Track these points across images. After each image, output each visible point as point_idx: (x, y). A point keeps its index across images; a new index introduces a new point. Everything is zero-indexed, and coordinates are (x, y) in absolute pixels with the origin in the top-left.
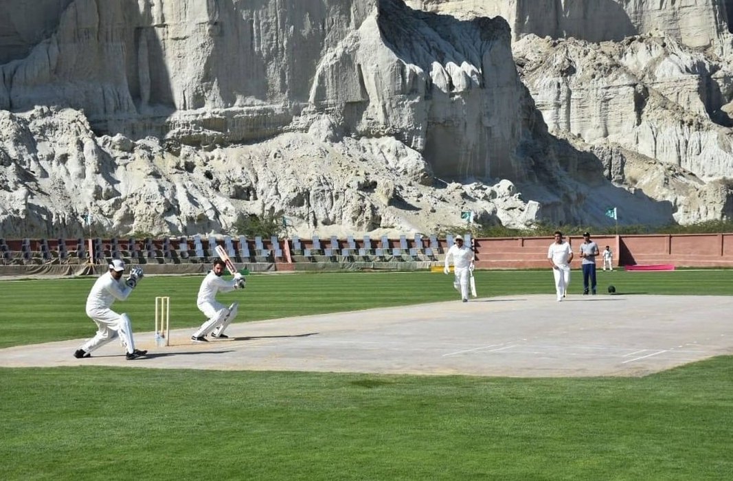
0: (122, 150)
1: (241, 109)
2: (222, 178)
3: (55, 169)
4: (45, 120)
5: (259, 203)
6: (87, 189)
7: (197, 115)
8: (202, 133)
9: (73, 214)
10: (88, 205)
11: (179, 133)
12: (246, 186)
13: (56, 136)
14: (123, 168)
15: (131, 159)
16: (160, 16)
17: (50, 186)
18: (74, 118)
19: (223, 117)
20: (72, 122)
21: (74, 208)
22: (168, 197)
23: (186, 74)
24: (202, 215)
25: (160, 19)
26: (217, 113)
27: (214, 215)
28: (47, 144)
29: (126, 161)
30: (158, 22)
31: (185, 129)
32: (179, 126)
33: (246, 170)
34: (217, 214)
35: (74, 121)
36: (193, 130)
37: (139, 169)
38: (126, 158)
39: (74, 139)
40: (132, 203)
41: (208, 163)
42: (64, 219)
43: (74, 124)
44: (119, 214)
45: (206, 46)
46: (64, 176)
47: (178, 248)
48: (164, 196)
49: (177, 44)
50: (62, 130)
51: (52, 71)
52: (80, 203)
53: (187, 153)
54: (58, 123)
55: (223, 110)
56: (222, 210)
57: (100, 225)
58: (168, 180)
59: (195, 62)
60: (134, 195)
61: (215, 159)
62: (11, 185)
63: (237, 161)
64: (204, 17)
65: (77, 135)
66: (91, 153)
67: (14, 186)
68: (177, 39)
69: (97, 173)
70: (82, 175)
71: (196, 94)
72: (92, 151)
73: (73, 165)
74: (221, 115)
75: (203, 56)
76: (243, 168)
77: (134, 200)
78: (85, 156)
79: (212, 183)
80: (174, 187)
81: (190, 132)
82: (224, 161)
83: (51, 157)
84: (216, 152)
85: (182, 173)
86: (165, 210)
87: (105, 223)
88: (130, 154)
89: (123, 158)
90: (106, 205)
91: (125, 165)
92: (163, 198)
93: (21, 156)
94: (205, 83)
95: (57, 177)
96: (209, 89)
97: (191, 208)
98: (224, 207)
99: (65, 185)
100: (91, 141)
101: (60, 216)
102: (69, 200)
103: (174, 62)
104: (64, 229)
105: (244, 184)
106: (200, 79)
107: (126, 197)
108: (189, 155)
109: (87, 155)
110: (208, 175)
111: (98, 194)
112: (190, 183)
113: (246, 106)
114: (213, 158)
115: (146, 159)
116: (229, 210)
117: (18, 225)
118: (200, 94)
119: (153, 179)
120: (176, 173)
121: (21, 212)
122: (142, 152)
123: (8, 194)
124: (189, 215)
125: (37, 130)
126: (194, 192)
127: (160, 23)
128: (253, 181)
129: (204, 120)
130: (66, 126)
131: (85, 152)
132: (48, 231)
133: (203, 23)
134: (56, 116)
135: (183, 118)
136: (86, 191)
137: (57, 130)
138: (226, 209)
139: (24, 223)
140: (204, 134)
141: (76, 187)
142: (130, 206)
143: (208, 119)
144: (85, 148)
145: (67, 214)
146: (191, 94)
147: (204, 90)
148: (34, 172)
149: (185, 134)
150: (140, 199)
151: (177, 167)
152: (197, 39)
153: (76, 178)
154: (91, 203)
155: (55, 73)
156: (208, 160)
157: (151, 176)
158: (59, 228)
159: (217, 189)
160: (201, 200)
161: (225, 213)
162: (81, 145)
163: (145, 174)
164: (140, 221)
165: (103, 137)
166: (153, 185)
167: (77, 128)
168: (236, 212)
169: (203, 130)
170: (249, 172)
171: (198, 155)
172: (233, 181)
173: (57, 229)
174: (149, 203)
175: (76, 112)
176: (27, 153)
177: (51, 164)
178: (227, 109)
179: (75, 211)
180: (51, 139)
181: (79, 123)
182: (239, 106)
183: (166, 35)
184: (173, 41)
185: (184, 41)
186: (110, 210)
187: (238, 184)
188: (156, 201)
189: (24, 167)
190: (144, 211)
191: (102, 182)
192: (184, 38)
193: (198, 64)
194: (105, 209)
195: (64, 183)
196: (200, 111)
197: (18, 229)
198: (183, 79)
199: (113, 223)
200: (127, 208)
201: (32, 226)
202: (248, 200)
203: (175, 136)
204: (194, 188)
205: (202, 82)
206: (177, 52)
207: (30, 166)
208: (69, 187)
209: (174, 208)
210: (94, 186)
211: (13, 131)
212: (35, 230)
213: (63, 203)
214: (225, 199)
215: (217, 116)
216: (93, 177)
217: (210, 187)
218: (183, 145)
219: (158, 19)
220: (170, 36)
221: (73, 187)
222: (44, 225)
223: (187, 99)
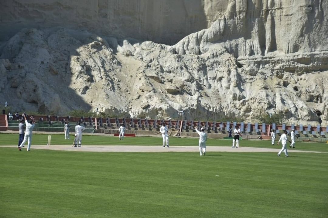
0: (251, 75)
1: (320, 52)
2: (303, 90)
3: (216, 85)
4: (214, 59)
5: (322, 104)
6: (230, 95)
7: (294, 56)
8: (296, 66)
9: (221, 108)
10: (229, 103)
11: (283, 66)
12: (317, 95)
13: (219, 67)
14: (250, 84)
15: (255, 79)
16: (279, 3)
17: (212, 93)
18: (228, 58)
19: (309, 57)
20: (227, 60)
21: (222, 104)
22: (270, 100)
23: (290, 34)
24: (288, 110)
25: (279, 5)
26: (306, 55)
27: (295, 110)
28: (214, 71)
29: (252, 80)
30: (278, 6)
31: (287, 64)
32: (284, 62)
33: (318, 86)
34: (297, 110)
35: (228, 60)
36: (291, 64)
37: (258, 85)
38: (252, 79)
39: (226, 69)
40: (251, 103)
41: (298, 82)
42: (216, 110)
43: (228, 61)
44: (244, 108)
45: (303, 19)
46: (219, 88)
47: (219, 126)
48: (268, 100)
49: (287, 18)
50: (222, 64)
51: (221, 34)
52: (225, 102)
53: (287, 76)
54: (220, 61)
55: (310, 53)
56: (300, 108)
57: (234, 114)
58: (272, 91)
59: (296, 27)
60: (253, 98)
61: (302, 80)
62: (193, 92)
63: (314, 81)
64: (303, 3)
65: (229, 67)
66: (234, 76)
67: (194, 93)
68: (287, 15)
69: (235, 87)
70: (228, 88)
71: (295, 45)
72: (235, 76)
73: (224, 83)
74: (308, 56)
75: (301, 24)
76: (317, 85)
77: (252, 101)
78: (231, 78)
79: (297, 93)
80: (275, 95)
81: (290, 65)
82: (307, 81)
83: (214, 78)
84: (303, 76)
85: (281, 87)
86: (267, 107)
87: (236, 113)
88: (254, 77)
89: (250, 79)
90: (238, 103)
91: (251, 83)
92: (267, 101)
93: (200, 78)
94: (300, 39)
95: (216, 89)
96: (302, 41)
97: (282, 106)
98: (301, 107)
99: (220, 92)
100: (235, 70)
101: (214, 108)
102: (220, 100)
103: (285, 27)
104: (216, 115)
105: (315, 94)
106: (298, 37)
107: (249, 99)
108: (288, 78)
109: (232, 77)
110: (296, 89)
111: (235, 98)
112: (284, 93)
113: (323, 51)
114: (301, 79)
115: (262, 80)
116: (303, 108)
117: (193, 112)
118: (297, 45)
119: (264, 91)
120: (277, 87)
121: (195, 106)
122: (261, 76)
123: (190, 97)
124: (280, 110)
125: (210, 64)
126: (285, 98)
127: (279, 7)
128: (321, 92)
129: (298, 59)
130: (224, 62)
131: (231, 76)
132: (208, 116)
133: (302, 6)
134: (220, 57)
135: (286, 58)
136: (229, 96)
137: (220, 64)
138: (302, 107)
139: (195, 111)
140: (298, 67)
141: (225, 94)
142: (250, 104)
143: (300, 58)
144: (231, 74)
145: (218, 107)
146: (292, 45)
147: (300, 43)
148: (205, 86)
149: (287, 66)
150: (256, 101)
151: (279, 84)
152: (298, 15)
153: (225, 89)
154: (231, 102)
155: (223, 35)
156: (298, 80)
157: (263, 89)
158: (213, 115)
159: (300, 96)
160: (289, 102)
161: (301, 110)
162: (229, 72)
163: (260, 88)
164: (254, 112)
165: (242, 68)
166: (263, 93)
167: (229, 64)
168: (307, 109)
169: (297, 64)
170: (320, 87)
171: (293, 78)
172: (310, 93)
173: (212, 115)
174: (260, 103)
175: (230, 55)
176: (203, 76)
177: (214, 82)
178: (312, 53)
179: (222, 106)
180: (216, 69)
181: (230, 61)
182: (319, 51)
183: (282, 14)
184: (285, 16)
185: (291, 16)
186: (240, 106)
187: (312, 94)
188: (264, 102)
189: (201, 83)
190: (256, 107)
191: (237, 92)
192: (291, 15)
193: (298, 29)
194: (238, 105)
195: (219, 92)
196: (296, 54)
197: (193, 114)
198: (289, 37)
199: (240, 113)
200: (248, 105)
201: (200, 113)
202: (317, 103)
203: (281, 67)
204: (286, 96)
205: (299, 38)
206: (287, 22)
207: (204, 82)
208: (221, 94)
209: (273, 106)
210: (233, 94)
211: (198, 65)
212: (201, 115)
213: (217, 102)
214: (302, 102)
215: (306, 57)
216: (233, 89)
217: (295, 95)
218: (285, 72)
219: (278, 4)
220: (284, 14)
221: (223, 93)
222: (206, 113)
223: (289, 47)
